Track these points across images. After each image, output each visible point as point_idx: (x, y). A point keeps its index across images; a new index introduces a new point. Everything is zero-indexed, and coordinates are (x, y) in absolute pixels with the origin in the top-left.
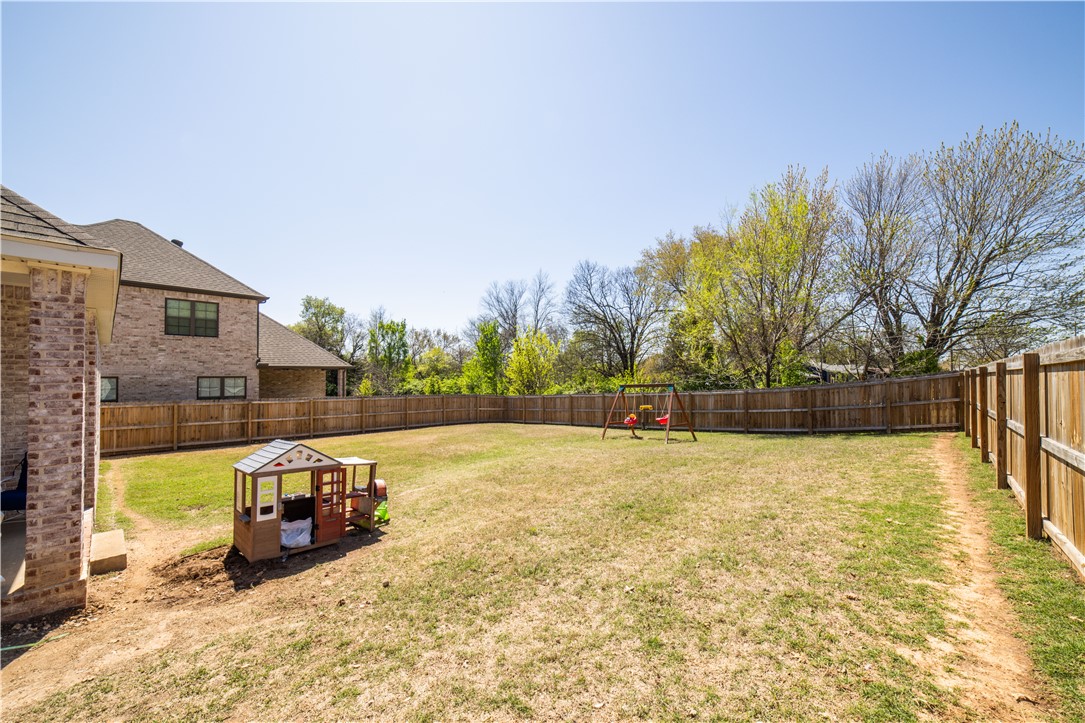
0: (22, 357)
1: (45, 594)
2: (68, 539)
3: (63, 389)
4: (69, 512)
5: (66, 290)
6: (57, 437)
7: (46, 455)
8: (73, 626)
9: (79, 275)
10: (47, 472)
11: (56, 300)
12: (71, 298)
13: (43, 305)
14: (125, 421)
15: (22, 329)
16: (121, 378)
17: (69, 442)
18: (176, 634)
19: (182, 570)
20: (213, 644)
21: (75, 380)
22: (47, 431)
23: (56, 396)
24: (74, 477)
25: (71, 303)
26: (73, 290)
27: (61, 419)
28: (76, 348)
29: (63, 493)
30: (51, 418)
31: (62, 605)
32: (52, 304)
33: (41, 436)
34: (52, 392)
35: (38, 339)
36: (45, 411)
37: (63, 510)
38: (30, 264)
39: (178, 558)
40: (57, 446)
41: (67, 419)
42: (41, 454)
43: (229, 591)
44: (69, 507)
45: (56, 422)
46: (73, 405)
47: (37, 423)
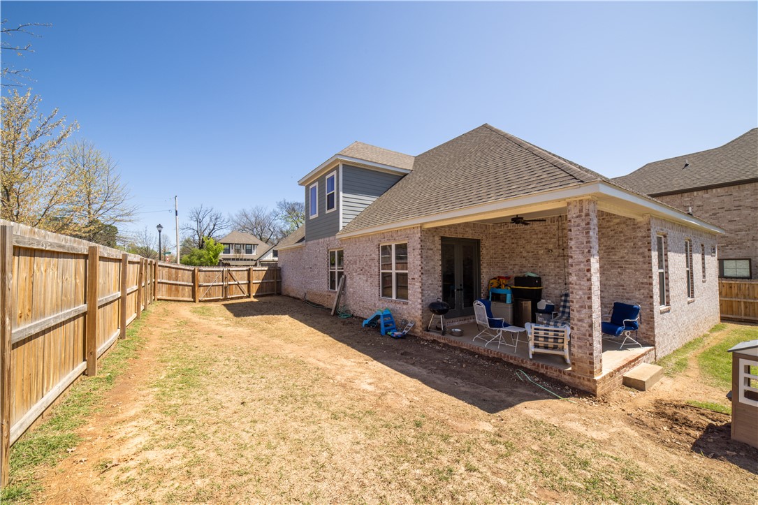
0: (613, 248)
1: (579, 378)
2: (588, 352)
3: (582, 266)
4: (587, 337)
5: (581, 211)
6: (581, 293)
7: (577, 302)
8: (584, 402)
9: (586, 200)
10: (578, 311)
11: (577, 217)
12: (583, 214)
13: (573, 220)
14: (751, 295)
15: (613, 232)
16: (753, 259)
17: (586, 296)
18: (610, 439)
19: (669, 411)
20: (616, 459)
21: (587, 261)
22: (577, 289)
23: (580, 270)
24: (589, 317)
25: (583, 217)
26: (584, 210)
27: (582, 283)
28: (587, 242)
29: (585, 325)
30: (578, 282)
31: (585, 388)
32: (576, 220)
33: (574, 291)
34: (578, 267)
35: (571, 239)
36: (575, 278)
37: (585, 335)
38: (567, 200)
39: (683, 403)
40: (581, 298)
41: (584, 283)
42: (575, 301)
43: (685, 445)
44: (588, 334)
45: (580, 284)
46: (586, 276)
47: (572, 284)
